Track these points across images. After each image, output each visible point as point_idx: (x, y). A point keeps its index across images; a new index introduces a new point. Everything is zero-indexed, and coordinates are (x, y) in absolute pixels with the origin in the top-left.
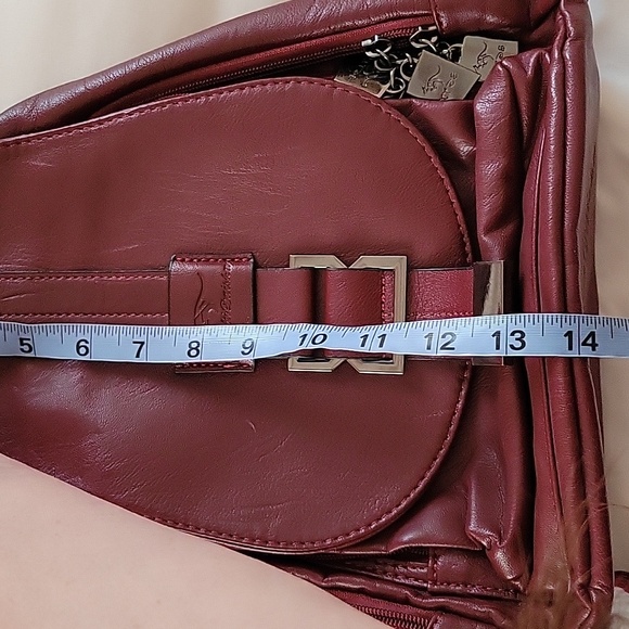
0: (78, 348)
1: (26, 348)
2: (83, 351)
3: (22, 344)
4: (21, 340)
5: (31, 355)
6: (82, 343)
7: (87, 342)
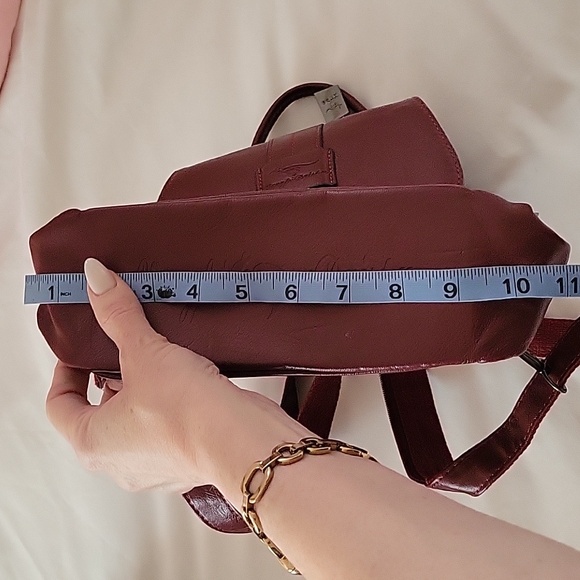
0: (287, 292)
1: (241, 294)
2: (291, 295)
3: (238, 291)
4: (238, 287)
5: (246, 300)
6: (292, 288)
7: (295, 287)
